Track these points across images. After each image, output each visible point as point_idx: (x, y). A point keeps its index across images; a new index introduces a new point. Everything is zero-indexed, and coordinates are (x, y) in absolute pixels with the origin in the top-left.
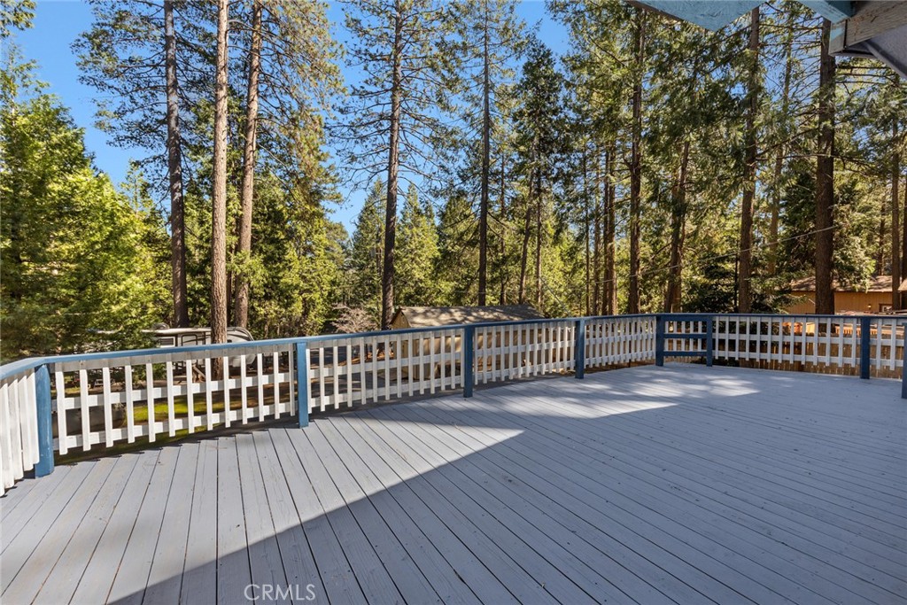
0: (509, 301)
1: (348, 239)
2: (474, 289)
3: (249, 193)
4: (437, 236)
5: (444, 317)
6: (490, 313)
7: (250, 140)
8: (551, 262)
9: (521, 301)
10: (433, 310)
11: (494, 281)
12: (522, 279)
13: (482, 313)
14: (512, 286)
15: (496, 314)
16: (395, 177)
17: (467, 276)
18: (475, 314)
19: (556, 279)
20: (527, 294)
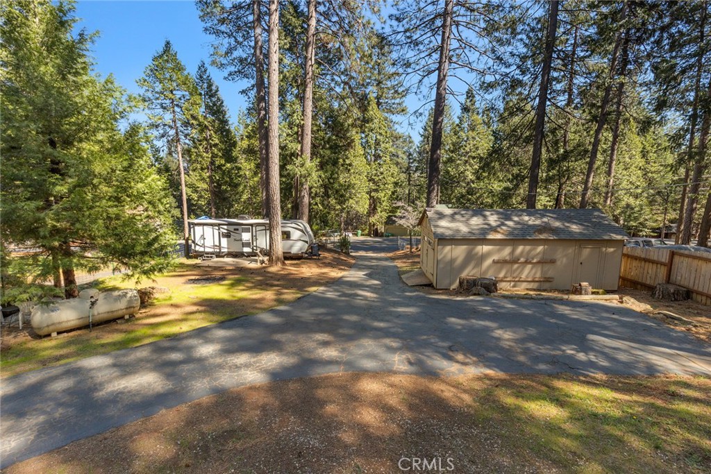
0: (567, 203)
1: (414, 148)
2: (523, 190)
3: (309, 104)
4: (493, 138)
5: (476, 221)
6: (536, 218)
7: (309, 55)
8: (627, 159)
9: (583, 204)
10: (463, 212)
11: (549, 180)
12: (588, 176)
13: (526, 218)
14: (574, 185)
15: (545, 220)
16: (445, 76)
17: (518, 175)
18: (516, 219)
19: (633, 179)
20: (594, 195)
